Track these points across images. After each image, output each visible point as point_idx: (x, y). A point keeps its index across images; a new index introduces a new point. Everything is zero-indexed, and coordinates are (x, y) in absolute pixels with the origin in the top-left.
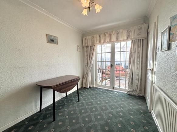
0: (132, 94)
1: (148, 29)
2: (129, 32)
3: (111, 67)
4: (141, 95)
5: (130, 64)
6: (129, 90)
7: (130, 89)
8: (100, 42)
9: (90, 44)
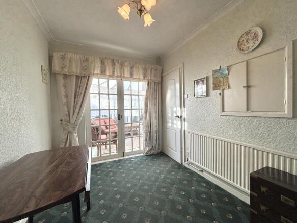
0: (151, 153)
1: (162, 73)
2: (145, 70)
3: (119, 119)
4: (160, 151)
5: (146, 112)
6: (148, 149)
7: (149, 147)
8: (103, 72)
9: (79, 72)
